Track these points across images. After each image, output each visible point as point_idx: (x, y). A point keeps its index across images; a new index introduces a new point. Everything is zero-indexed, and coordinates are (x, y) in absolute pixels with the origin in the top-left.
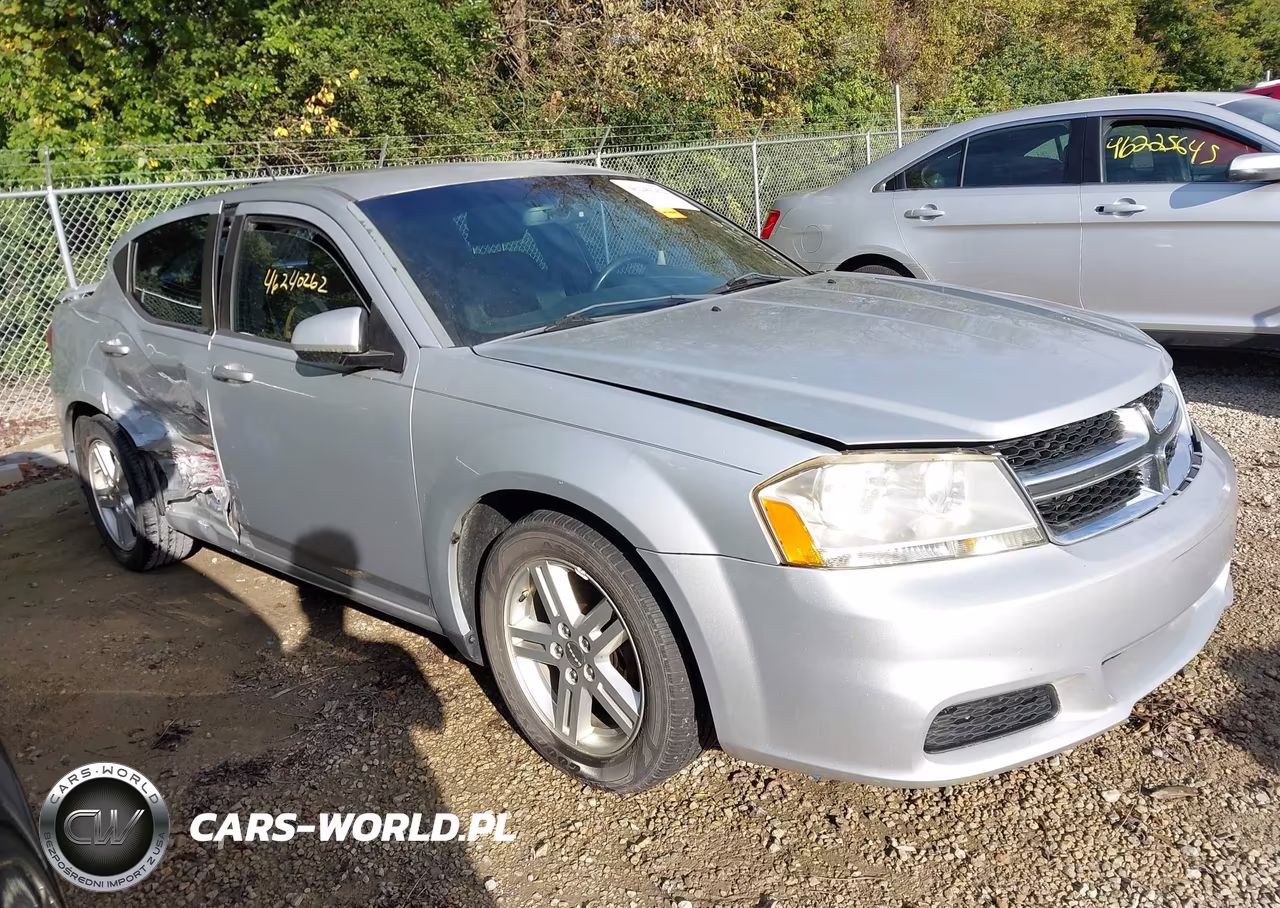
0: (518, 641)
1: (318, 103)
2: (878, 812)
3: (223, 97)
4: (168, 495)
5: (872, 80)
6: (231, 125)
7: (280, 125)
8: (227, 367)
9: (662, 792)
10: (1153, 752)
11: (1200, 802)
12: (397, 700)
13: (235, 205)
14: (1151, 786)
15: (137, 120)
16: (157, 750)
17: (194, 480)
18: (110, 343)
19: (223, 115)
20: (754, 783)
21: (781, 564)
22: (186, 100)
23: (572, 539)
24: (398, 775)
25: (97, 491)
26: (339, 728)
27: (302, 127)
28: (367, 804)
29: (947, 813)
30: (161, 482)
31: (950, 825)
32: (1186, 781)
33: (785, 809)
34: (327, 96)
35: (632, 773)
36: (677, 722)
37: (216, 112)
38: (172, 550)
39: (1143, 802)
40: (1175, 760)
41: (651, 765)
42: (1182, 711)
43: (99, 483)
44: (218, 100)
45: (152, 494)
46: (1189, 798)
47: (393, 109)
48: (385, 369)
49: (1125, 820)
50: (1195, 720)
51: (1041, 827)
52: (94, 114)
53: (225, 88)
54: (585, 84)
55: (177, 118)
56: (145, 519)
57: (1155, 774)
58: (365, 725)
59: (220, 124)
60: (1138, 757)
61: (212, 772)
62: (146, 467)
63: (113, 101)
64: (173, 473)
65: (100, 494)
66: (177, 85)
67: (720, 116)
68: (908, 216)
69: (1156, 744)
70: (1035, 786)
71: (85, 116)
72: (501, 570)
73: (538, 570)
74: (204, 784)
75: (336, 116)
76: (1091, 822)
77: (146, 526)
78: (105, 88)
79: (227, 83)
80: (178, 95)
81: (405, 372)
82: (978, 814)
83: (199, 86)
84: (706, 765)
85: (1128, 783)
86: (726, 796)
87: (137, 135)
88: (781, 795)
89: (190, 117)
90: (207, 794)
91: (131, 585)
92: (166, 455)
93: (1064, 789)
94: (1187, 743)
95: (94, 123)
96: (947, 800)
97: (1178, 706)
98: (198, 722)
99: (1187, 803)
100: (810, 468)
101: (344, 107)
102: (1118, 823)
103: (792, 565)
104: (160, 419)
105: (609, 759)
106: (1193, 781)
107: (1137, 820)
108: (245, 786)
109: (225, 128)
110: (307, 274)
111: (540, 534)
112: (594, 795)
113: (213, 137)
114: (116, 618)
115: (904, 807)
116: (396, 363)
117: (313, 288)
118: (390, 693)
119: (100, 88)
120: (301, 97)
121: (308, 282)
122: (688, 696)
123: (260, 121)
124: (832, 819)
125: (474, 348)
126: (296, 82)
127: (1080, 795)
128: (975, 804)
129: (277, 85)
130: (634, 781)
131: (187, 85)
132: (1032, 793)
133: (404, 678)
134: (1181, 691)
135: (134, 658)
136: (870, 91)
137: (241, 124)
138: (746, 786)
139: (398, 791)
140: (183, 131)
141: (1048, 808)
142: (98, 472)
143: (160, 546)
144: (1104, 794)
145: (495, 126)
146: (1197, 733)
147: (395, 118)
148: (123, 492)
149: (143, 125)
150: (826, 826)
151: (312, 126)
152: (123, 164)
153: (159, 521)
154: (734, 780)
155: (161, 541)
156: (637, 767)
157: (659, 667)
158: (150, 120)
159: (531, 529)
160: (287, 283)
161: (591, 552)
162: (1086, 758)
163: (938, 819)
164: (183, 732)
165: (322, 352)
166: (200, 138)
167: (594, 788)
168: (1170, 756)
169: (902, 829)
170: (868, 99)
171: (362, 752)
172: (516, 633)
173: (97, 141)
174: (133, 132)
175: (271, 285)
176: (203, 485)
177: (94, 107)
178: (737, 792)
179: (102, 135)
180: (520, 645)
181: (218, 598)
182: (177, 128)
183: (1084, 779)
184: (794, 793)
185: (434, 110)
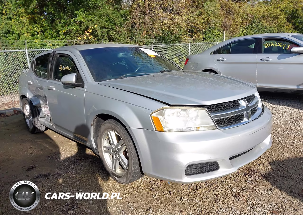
0: (105, 149)
1: (88, 32)
2: (181, 191)
3: (67, 30)
4: (40, 116)
5: (220, 30)
6: (69, 37)
7: (79, 37)
8: (50, 87)
9: (134, 185)
10: (247, 181)
11: (255, 193)
12: (81, 163)
13: (55, 51)
14: (244, 189)
15: (48, 35)
16: (27, 171)
17: (45, 113)
18: (29, 82)
19: (67, 35)
20: (155, 184)
21: (155, 131)
22: (59, 31)
23: (114, 125)
24: (77, 178)
25: (26, 115)
26: (67, 168)
27: (84, 37)
28: (69, 184)
29: (196, 192)
30: (38, 113)
31: (196, 195)
32: (253, 188)
33: (160, 189)
34: (90, 30)
35: (126, 179)
36: (135, 167)
37: (66, 34)
38: (41, 129)
39: (241, 192)
40: (252, 183)
41: (129, 177)
42: (257, 173)
43: (26, 114)
44: (66, 31)
45: (36, 116)
46: (252, 192)
47: (105, 34)
48: (80, 87)
49: (237, 195)
50: (259, 175)
51: (217, 196)
52: (39, 34)
53: (68, 29)
54: (151, 29)
55: (57, 35)
56: (35, 121)
57: (246, 186)
58: (73, 168)
59: (66, 36)
60: (244, 182)
61: (37, 176)
62: (36, 110)
63: (43, 31)
64: (41, 111)
65: (26, 116)
66: (57, 28)
67: (183, 38)
68: (217, 60)
69: (249, 180)
70: (218, 187)
71: (37, 34)
72: (101, 133)
73: (109, 133)
74: (35, 178)
75: (92, 35)
76: (228, 196)
77: (35, 123)
78: (41, 28)
79: (68, 27)
80: (57, 30)
81: (84, 88)
82: (203, 193)
83: (62, 28)
84: (145, 179)
85: (240, 188)
86: (148, 186)
87: (48, 39)
88: (160, 186)
89: (60, 35)
90: (35, 180)
91: (31, 137)
92: (40, 107)
93: (224, 188)
94: (256, 180)
95: (38, 35)
96: (197, 190)
97: (256, 171)
98: (37, 165)
99: (252, 193)
100: (162, 109)
101: (94, 33)
102: (235, 196)
103: (158, 131)
104: (39, 99)
105: (122, 176)
106: (255, 188)
107: (239, 196)
108: (44, 179)
109: (67, 37)
110: (68, 66)
111: (109, 124)
112: (119, 185)
113: (64, 39)
114: (26, 143)
115: (187, 190)
116: (82, 86)
117: (68, 69)
118: (80, 161)
119: (40, 28)
120: (84, 31)
121: (68, 68)
122: (138, 162)
123: (75, 36)
124: (170, 192)
125: (99, 82)
126: (83, 27)
127: (227, 190)
128: (203, 191)
129: (79, 28)
130: (126, 181)
131: (60, 27)
132: (217, 189)
133: (84, 158)
134: (258, 168)
135: (27, 152)
136: (219, 32)
137: (71, 37)
138: (153, 184)
139: (76, 182)
140: (58, 38)
141: (219, 192)
142: (26, 111)
143: (38, 128)
144: (233, 190)
145: (130, 39)
146: (259, 178)
147: (105, 36)
148: (31, 115)
149: (49, 36)
150: (168, 194)
151: (86, 37)
152: (44, 45)
153: (38, 122)
154: (150, 183)
155: (38, 127)
156: (126, 178)
157: (131, 154)
158: (51, 35)
159: (107, 123)
160: (64, 68)
161: (118, 128)
162: (231, 182)
163: (194, 193)
164: (33, 167)
165: (67, 83)
166: (62, 39)
167: (119, 183)
168: (251, 182)
169: (185, 195)
170: (219, 35)
171: (71, 173)
172: (105, 147)
173: (39, 39)
174: (47, 38)
175: (61, 69)
176: (47, 114)
177: (39, 32)
178: (151, 185)
179: (40, 38)
180: (105, 150)
181: (49, 140)
182: (57, 37)
183: (230, 186)
184: (163, 186)
185: (115, 34)
